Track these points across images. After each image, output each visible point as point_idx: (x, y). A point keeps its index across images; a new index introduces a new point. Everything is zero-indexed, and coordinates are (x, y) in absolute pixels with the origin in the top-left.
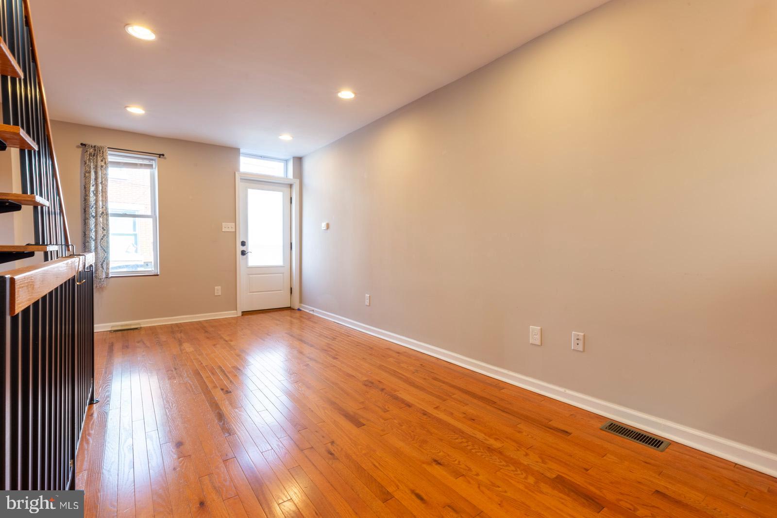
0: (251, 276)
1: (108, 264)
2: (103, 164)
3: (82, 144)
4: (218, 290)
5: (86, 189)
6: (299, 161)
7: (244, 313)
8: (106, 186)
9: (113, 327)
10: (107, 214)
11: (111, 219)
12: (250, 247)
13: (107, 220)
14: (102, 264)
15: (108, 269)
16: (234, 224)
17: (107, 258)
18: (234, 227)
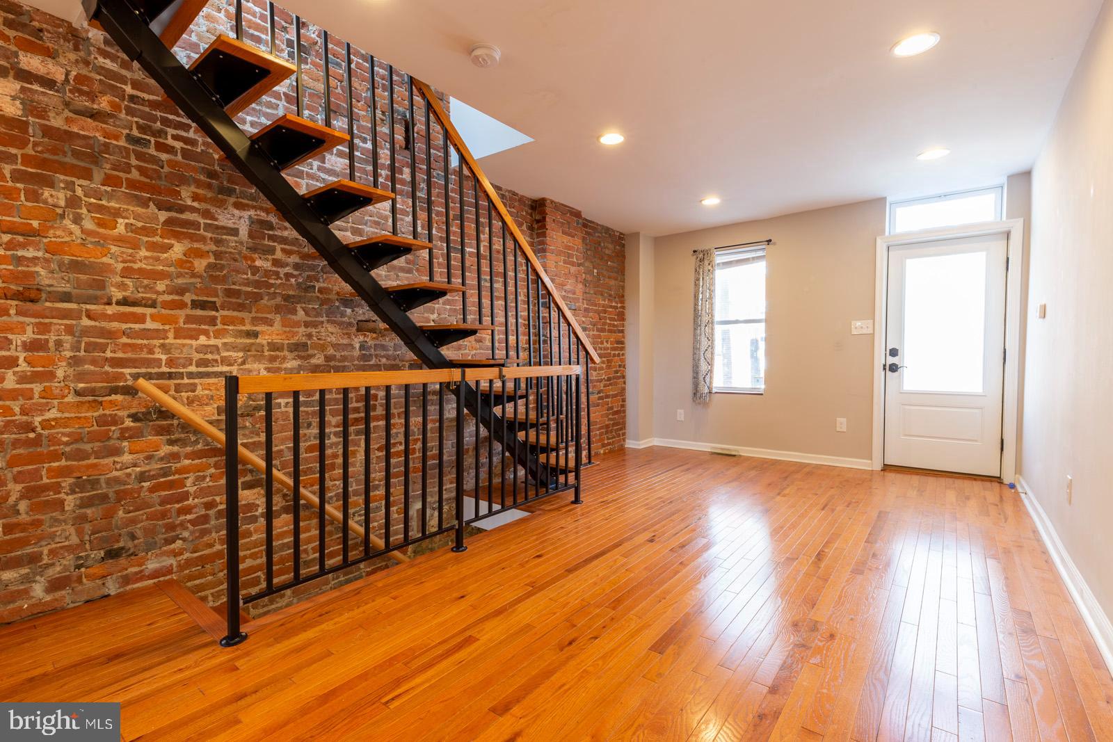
0: (907, 407)
1: (711, 378)
2: (710, 267)
3: (695, 251)
4: (842, 423)
5: (696, 297)
7: (887, 468)
8: (713, 291)
9: (714, 447)
10: (712, 323)
11: (716, 328)
12: (908, 359)
13: (712, 329)
14: (704, 378)
15: (711, 383)
16: (872, 321)
17: (711, 371)
18: (871, 326)
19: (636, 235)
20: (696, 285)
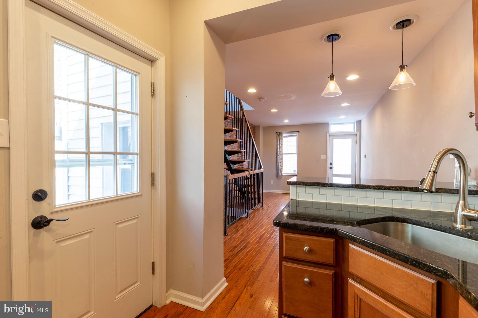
1: (282, 171)
2: (281, 138)
3: (277, 132)
5: (277, 146)
6: (359, 122)
8: (282, 145)
9: (283, 192)
10: (282, 154)
11: (283, 155)
12: (334, 166)
13: (282, 156)
14: (280, 171)
15: (282, 172)
16: (326, 155)
17: (282, 169)
18: (326, 157)
19: (259, 127)
20: (277, 143)
